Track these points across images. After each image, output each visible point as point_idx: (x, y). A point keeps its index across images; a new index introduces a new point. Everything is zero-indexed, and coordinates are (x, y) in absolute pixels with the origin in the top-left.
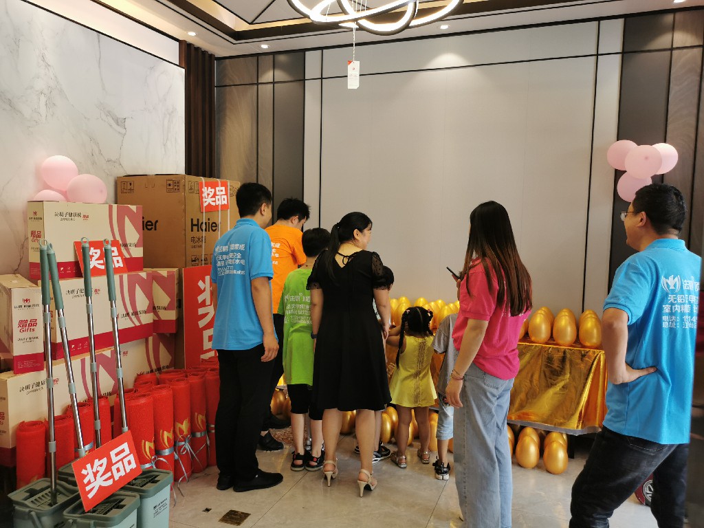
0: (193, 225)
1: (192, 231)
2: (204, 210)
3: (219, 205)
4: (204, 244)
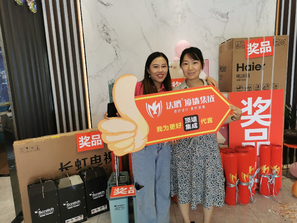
0: (238, 67)
1: (238, 70)
2: (248, 58)
3: (263, 53)
4: (247, 78)
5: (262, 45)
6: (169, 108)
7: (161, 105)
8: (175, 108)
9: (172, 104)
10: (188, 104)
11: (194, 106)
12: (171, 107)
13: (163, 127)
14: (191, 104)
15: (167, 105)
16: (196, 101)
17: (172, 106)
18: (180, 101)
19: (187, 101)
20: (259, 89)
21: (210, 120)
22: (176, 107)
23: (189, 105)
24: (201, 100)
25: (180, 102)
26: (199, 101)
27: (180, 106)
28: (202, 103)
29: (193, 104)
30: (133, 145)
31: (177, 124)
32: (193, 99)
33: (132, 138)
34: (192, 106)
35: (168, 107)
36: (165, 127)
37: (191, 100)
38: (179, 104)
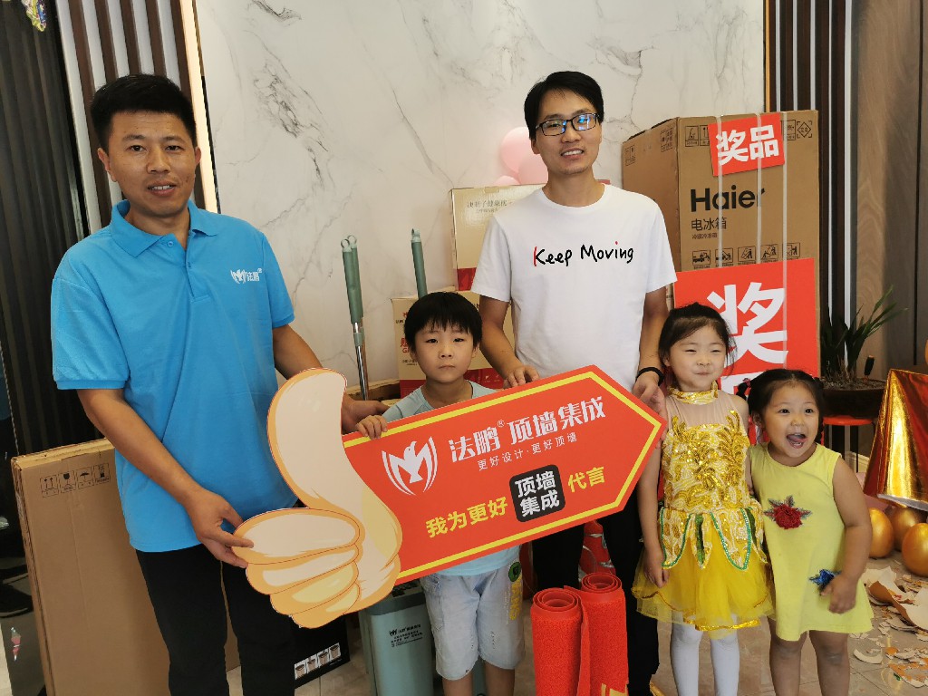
0: (694, 200)
1: (694, 209)
2: (720, 173)
3: (757, 159)
4: (720, 230)
5: (754, 138)
6: (461, 458)
7: (431, 450)
8: (479, 453)
9: (467, 443)
10: (520, 437)
11: (541, 440)
12: (467, 454)
13: (446, 518)
14: (530, 433)
15: (453, 448)
16: (546, 424)
17: (470, 451)
18: (495, 429)
19: (517, 426)
20: (753, 259)
21: (597, 475)
22: (484, 451)
23: (525, 438)
24: (563, 417)
25: (496, 434)
26: (554, 422)
27: (494, 446)
28: (564, 427)
29: (539, 434)
30: (355, 589)
31: (491, 504)
32: (535, 417)
33: (350, 566)
34: (535, 439)
35: (458, 455)
36: (454, 517)
37: (528, 423)
38: (492, 441)
